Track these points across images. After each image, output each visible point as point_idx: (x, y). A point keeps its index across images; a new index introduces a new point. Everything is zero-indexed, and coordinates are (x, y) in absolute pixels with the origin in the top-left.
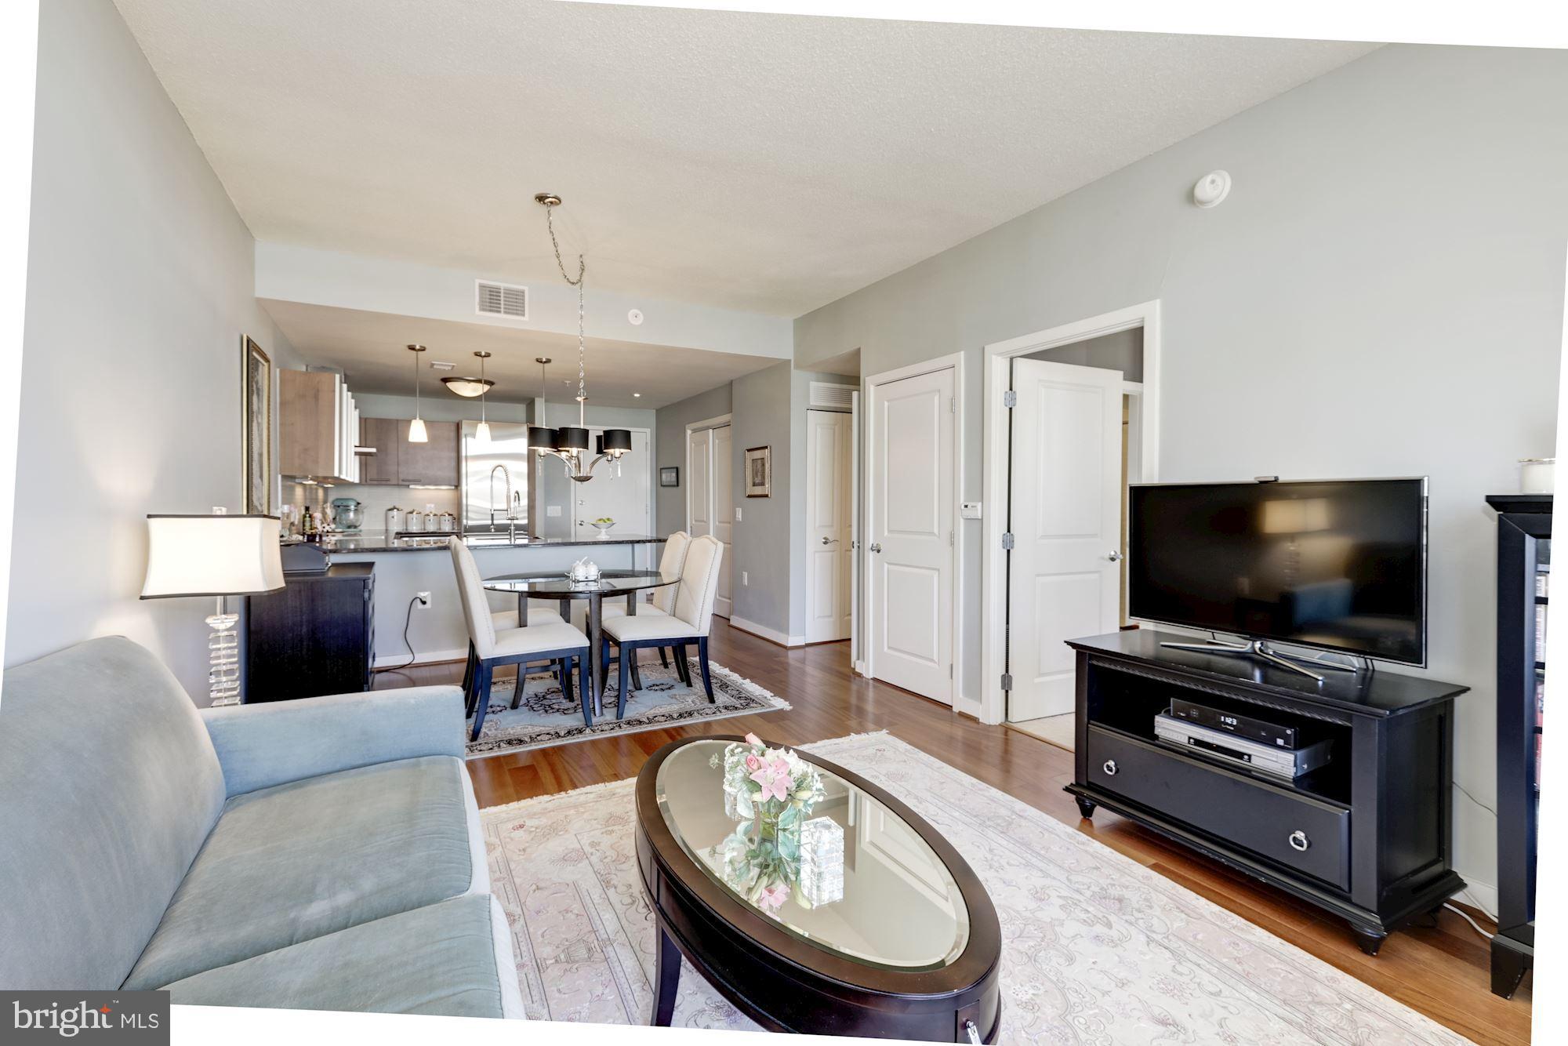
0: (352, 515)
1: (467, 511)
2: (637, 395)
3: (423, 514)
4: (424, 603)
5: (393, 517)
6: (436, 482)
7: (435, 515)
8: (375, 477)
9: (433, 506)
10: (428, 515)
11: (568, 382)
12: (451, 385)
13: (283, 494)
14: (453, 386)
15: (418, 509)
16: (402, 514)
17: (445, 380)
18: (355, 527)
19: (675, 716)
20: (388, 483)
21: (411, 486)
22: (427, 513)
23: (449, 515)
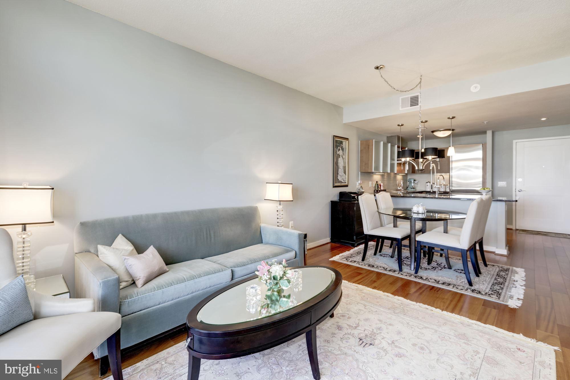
1: (452, 184)
7: (444, 185)
12: (435, 133)
13: (360, 177)
14: (436, 134)
17: (433, 132)
19: (424, 278)
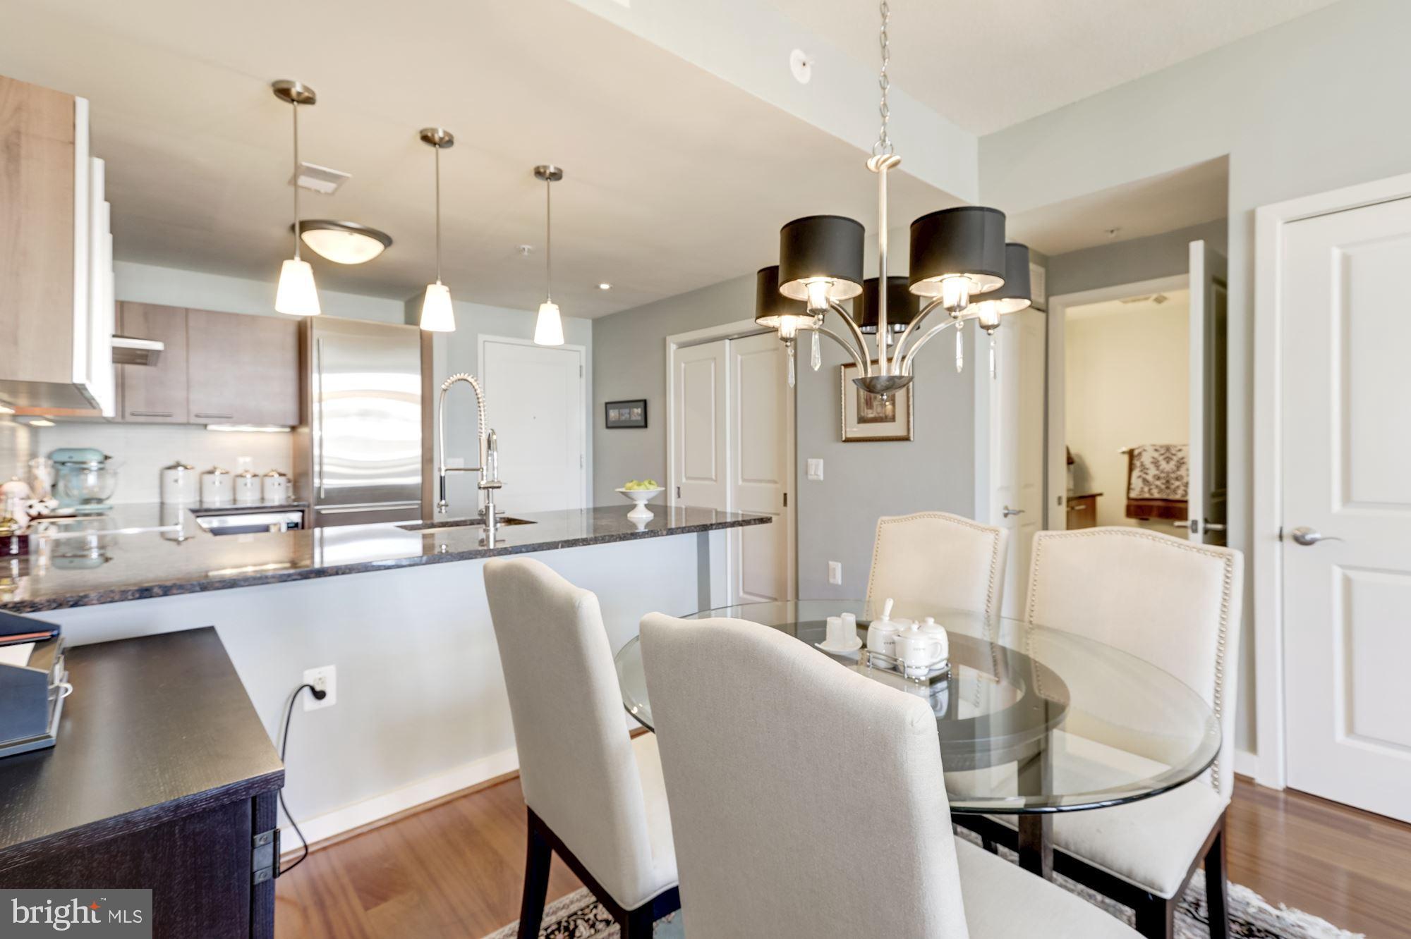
0: (91, 479)
1: (321, 464)
2: (605, 286)
3: (233, 473)
4: (319, 695)
5: (176, 481)
6: (259, 420)
7: (255, 476)
8: (142, 409)
9: (248, 459)
10: (241, 476)
11: (527, 247)
15: (222, 466)
16: (193, 476)
18: (100, 501)
20: (168, 420)
21: (210, 427)
22: (240, 471)
23: (281, 475)
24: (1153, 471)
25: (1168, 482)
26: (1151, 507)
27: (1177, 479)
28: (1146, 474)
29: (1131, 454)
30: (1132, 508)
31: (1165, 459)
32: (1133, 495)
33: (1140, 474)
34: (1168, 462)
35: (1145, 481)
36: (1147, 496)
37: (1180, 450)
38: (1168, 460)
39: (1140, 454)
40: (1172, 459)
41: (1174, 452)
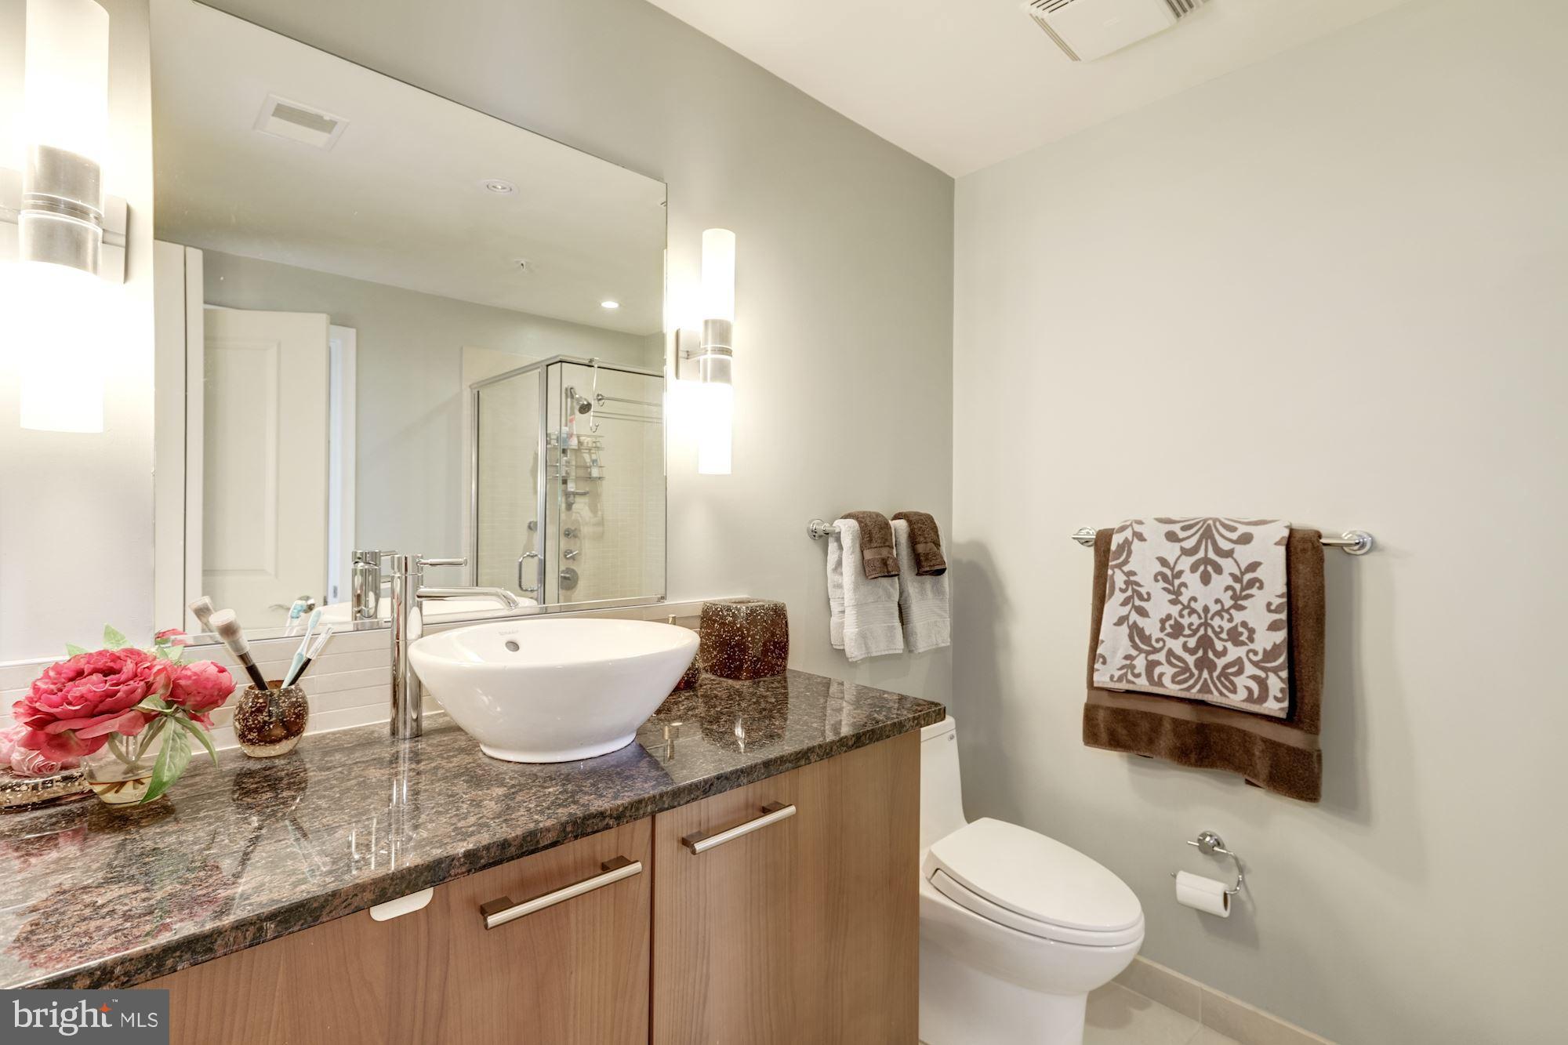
24: (1160, 605)
25: (1205, 643)
26: (1156, 720)
27: (1234, 637)
28: (1143, 613)
29: (1102, 544)
30: (1101, 715)
31: (1194, 568)
32: (1102, 679)
33: (1124, 611)
34: (1206, 579)
35: (1136, 633)
36: (1142, 684)
37: (1246, 539)
38: (1207, 570)
39: (1126, 545)
40: (1219, 570)
41: (1225, 545)
